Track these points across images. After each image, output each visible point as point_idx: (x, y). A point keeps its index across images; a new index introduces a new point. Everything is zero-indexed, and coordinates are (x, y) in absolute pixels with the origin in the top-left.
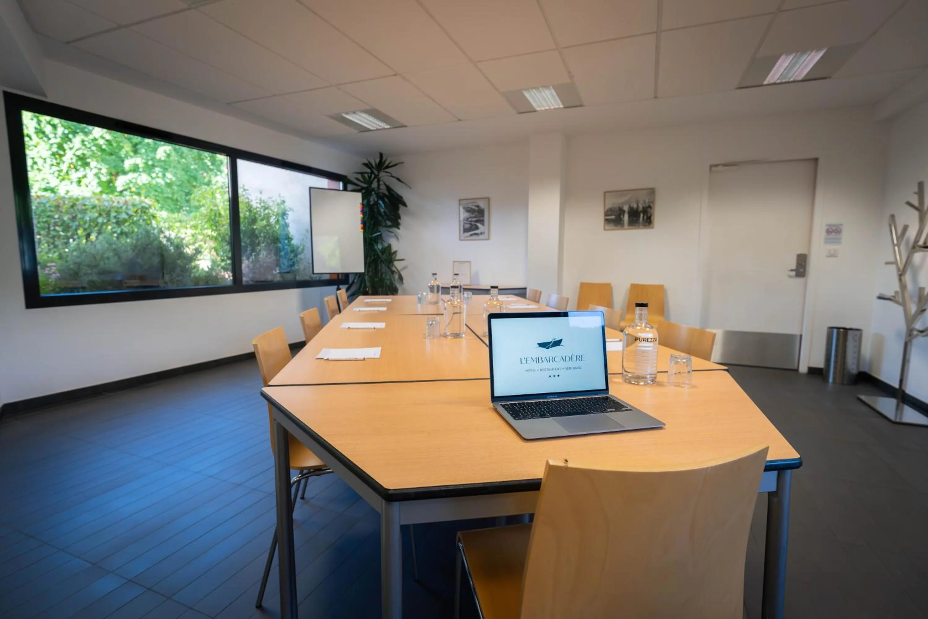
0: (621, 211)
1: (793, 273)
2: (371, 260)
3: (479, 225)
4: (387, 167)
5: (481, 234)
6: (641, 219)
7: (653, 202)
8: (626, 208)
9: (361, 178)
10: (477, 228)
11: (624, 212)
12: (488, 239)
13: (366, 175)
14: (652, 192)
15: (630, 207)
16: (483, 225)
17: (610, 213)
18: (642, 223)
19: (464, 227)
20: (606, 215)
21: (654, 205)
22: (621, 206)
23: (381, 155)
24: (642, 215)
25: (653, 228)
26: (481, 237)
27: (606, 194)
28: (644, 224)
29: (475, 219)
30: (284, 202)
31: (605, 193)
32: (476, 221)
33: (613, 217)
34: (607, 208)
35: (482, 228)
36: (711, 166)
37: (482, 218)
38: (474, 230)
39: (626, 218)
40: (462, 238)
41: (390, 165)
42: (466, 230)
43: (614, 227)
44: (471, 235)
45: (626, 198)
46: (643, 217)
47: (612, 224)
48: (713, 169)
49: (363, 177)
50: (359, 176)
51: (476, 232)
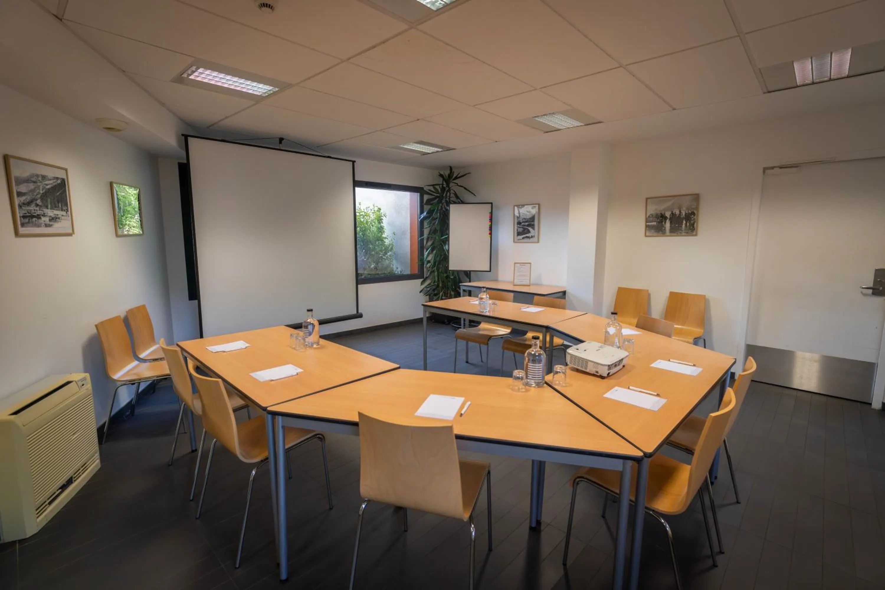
0: (662, 218)
1: (870, 291)
2: (441, 258)
3: (530, 229)
4: (456, 178)
5: (532, 237)
6: (684, 226)
7: (697, 208)
8: (668, 214)
9: (433, 190)
10: (529, 232)
11: (666, 218)
12: (538, 242)
13: (437, 187)
14: (696, 197)
15: (672, 213)
16: (534, 229)
17: (651, 219)
18: (685, 230)
19: (517, 230)
20: (647, 221)
21: (698, 211)
22: (663, 212)
23: (451, 168)
24: (684, 222)
25: (696, 235)
26: (532, 240)
27: (649, 200)
28: (686, 231)
29: (527, 224)
30: (380, 209)
31: (647, 199)
32: (528, 226)
33: (655, 223)
34: (648, 214)
35: (532, 232)
36: (765, 169)
37: (532, 223)
38: (526, 233)
39: (668, 225)
40: (515, 241)
41: (458, 176)
42: (519, 234)
43: (655, 234)
44: (523, 238)
45: (669, 204)
46: (686, 224)
47: (653, 231)
48: (768, 171)
49: (435, 188)
50: (431, 188)
51: (527, 235)
